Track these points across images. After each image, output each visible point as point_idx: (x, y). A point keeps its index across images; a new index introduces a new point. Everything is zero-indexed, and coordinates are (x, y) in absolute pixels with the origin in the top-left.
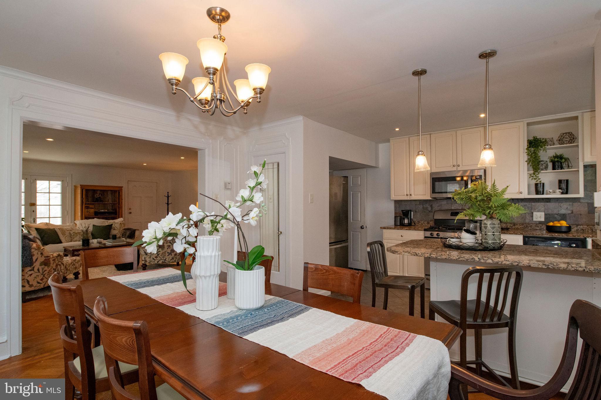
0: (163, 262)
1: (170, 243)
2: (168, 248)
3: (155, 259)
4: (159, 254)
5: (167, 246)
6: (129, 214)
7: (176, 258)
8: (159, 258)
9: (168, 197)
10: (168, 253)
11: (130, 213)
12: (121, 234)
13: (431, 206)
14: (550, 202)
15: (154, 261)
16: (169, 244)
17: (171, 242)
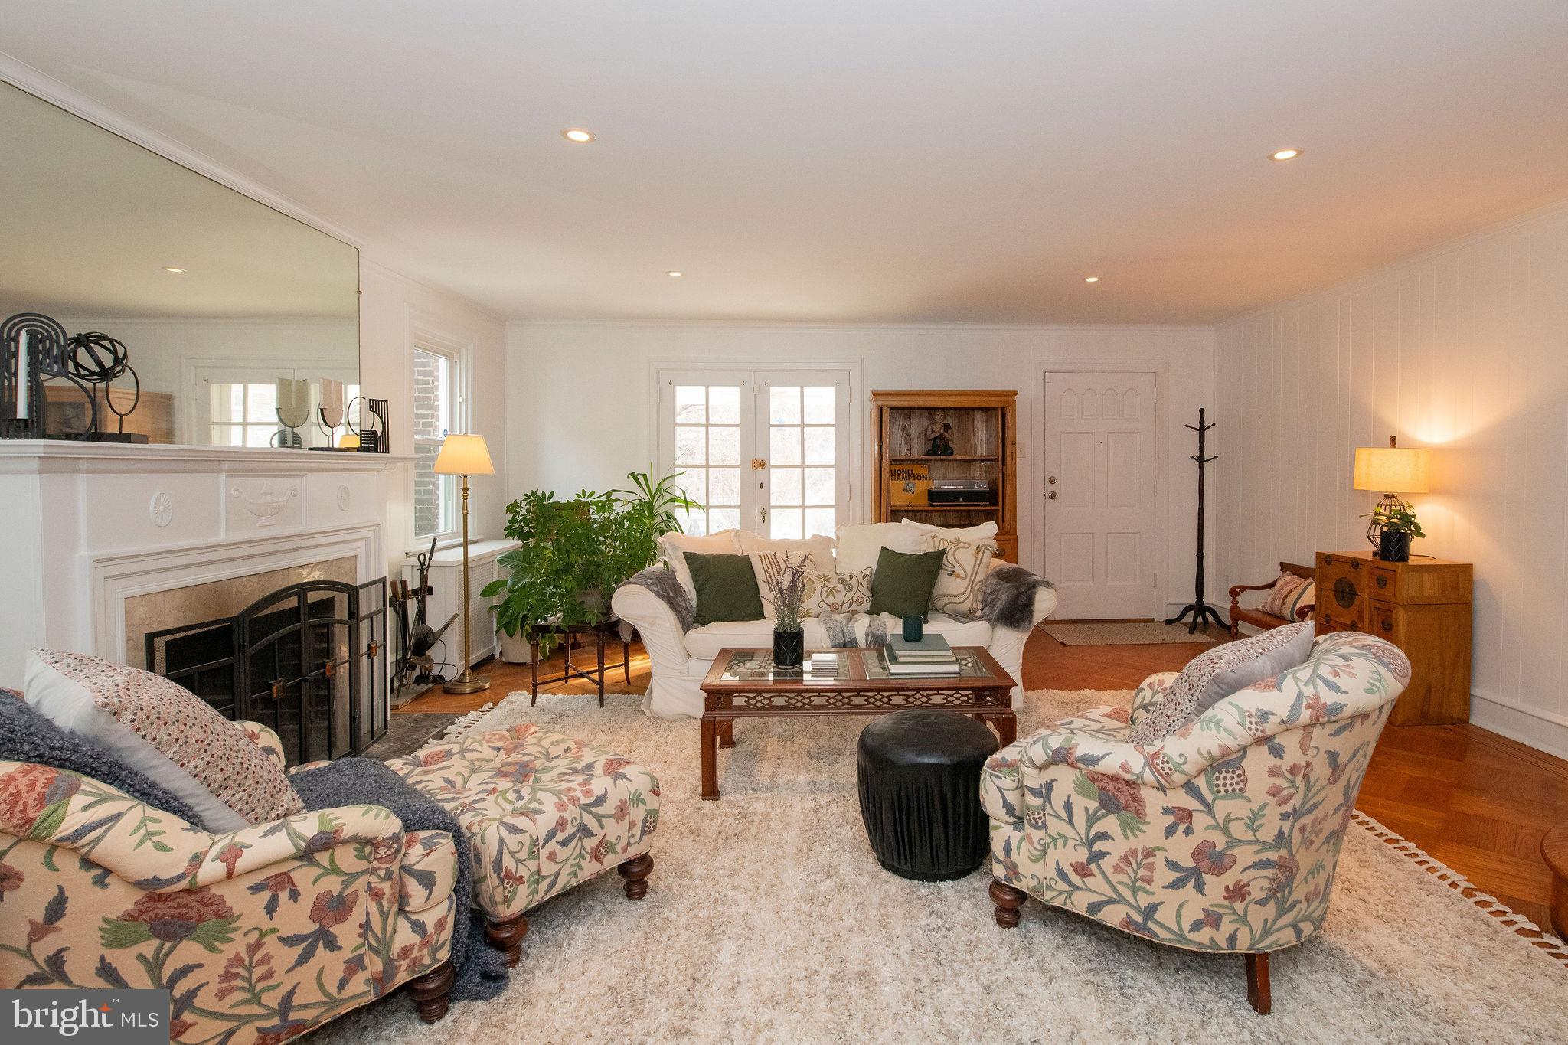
0: (1129, 921)
1: (1189, 787)
2: (1170, 831)
3: (1075, 879)
4: (1102, 855)
5: (1166, 811)
6: (1048, 499)
7: (1243, 920)
8: (1096, 882)
9: (1202, 429)
10: (1172, 865)
11: (1051, 497)
12: (980, 598)
15: (1070, 894)
16: (1181, 799)
17: (1201, 783)
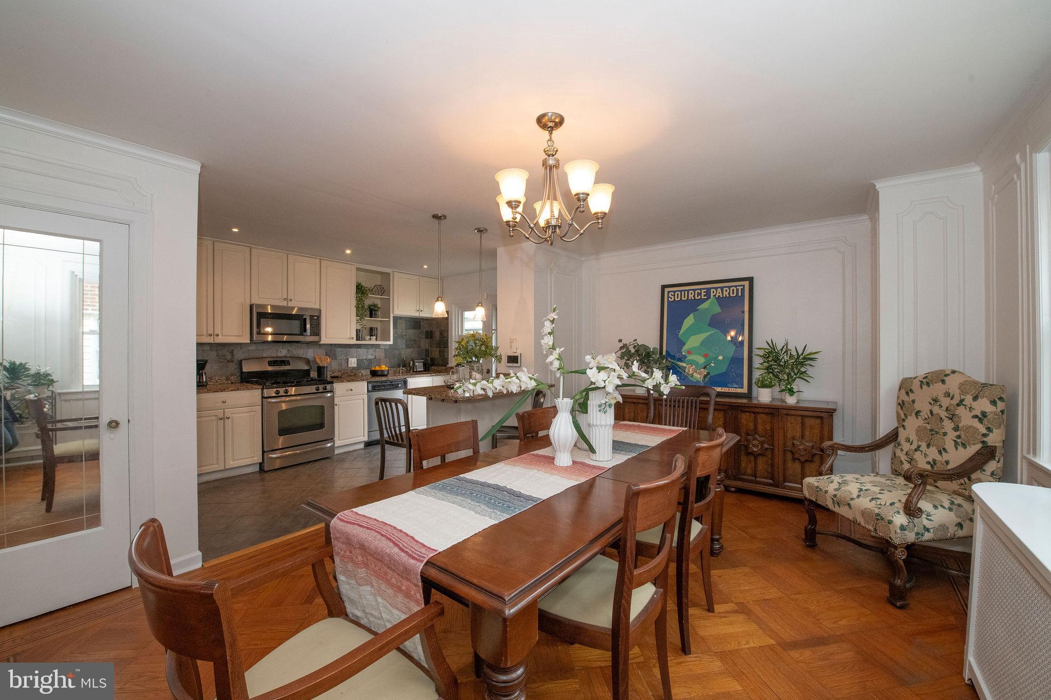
13: (232, 352)
14: (360, 348)
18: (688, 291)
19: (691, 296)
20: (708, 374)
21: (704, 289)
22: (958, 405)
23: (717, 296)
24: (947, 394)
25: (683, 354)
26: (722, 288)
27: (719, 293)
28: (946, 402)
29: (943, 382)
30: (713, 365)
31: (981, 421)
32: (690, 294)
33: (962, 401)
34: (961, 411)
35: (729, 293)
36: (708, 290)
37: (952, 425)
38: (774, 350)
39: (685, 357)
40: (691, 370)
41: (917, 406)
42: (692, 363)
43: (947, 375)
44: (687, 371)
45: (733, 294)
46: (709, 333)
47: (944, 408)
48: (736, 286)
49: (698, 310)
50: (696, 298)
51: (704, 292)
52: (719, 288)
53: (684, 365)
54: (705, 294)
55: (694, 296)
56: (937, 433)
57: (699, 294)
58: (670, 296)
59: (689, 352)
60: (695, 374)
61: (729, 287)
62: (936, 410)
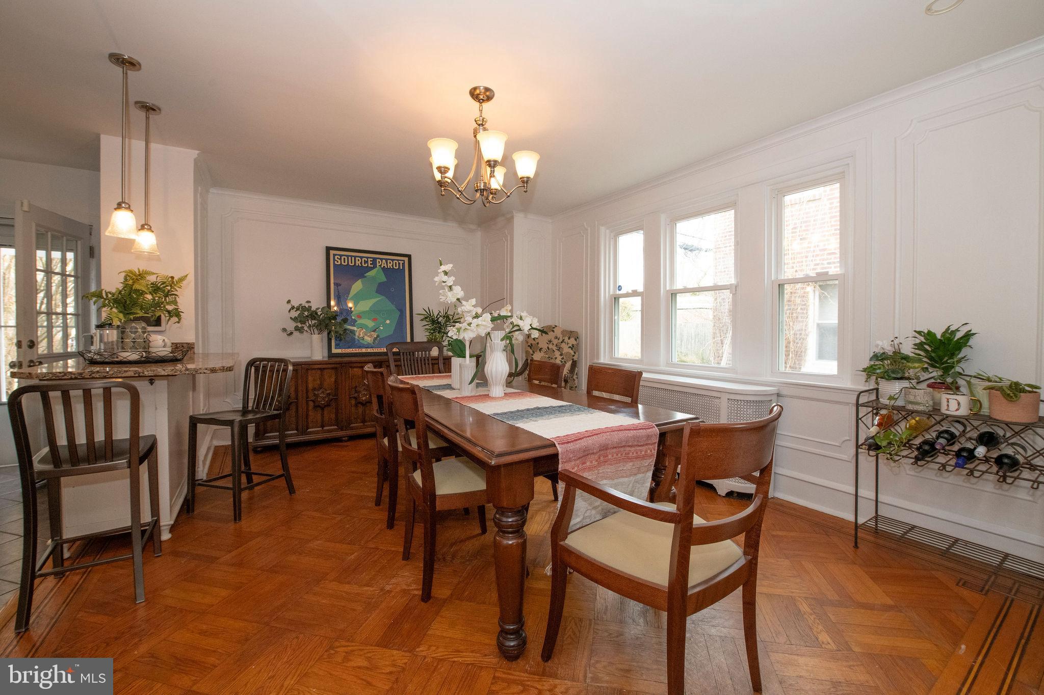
18: (355, 257)
19: (358, 263)
20: (378, 336)
21: (371, 258)
22: (562, 342)
23: (382, 267)
24: (556, 338)
25: (353, 318)
26: (386, 260)
27: (384, 264)
28: (555, 342)
29: (553, 331)
30: (382, 328)
31: (572, 349)
32: (357, 260)
33: (563, 340)
34: (563, 345)
35: (392, 265)
36: (374, 260)
37: (559, 353)
38: (430, 315)
39: (355, 321)
40: (361, 333)
41: (540, 346)
42: (362, 327)
43: (554, 328)
44: (357, 334)
45: (396, 266)
46: (378, 299)
47: (555, 345)
48: (398, 260)
49: (366, 277)
50: (363, 265)
51: (371, 261)
52: (384, 259)
53: (355, 328)
54: (371, 262)
55: (361, 263)
56: (552, 358)
57: (366, 262)
58: (336, 259)
59: (359, 317)
60: (366, 338)
61: (393, 260)
62: (551, 346)
